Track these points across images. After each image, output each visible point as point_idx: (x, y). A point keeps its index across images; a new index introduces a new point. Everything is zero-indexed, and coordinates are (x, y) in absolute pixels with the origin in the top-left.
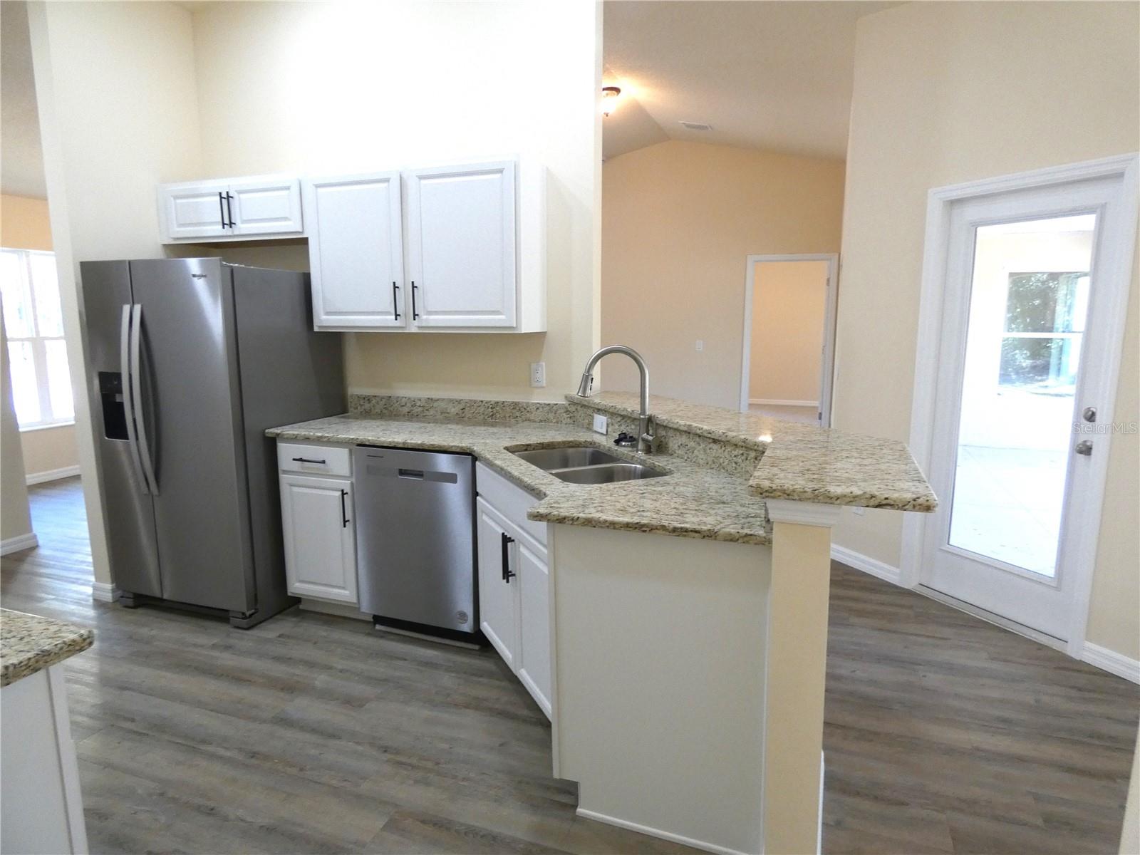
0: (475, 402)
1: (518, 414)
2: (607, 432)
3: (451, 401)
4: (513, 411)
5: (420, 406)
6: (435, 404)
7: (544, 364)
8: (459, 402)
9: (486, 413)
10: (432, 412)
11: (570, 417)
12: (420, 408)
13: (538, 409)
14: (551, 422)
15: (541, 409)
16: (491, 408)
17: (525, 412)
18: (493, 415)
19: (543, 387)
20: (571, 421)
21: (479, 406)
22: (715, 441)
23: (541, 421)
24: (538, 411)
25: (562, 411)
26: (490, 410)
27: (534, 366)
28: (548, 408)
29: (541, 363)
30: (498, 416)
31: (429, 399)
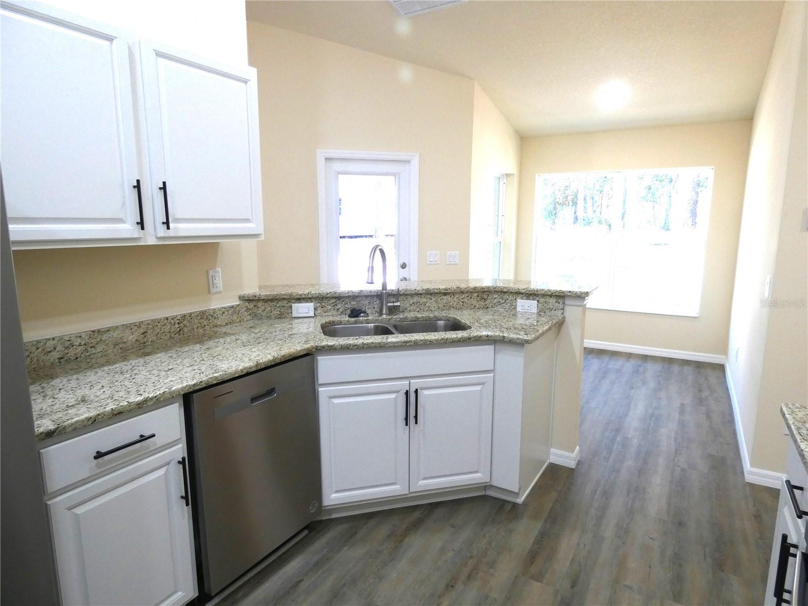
0: (159, 321)
1: (205, 323)
2: (315, 314)
3: (125, 327)
4: (201, 321)
5: (80, 345)
6: (104, 337)
7: (220, 269)
8: (139, 325)
9: (172, 330)
10: (99, 348)
11: (250, 314)
12: (80, 348)
13: (224, 313)
14: (236, 322)
15: (226, 313)
16: (178, 323)
17: (212, 320)
18: (180, 331)
19: (220, 292)
20: (251, 318)
21: (165, 325)
22: (445, 294)
23: (227, 324)
24: (224, 315)
25: (243, 310)
26: (177, 326)
27: (211, 273)
28: (231, 311)
29: (217, 269)
30: (186, 330)
31: (94, 331)
